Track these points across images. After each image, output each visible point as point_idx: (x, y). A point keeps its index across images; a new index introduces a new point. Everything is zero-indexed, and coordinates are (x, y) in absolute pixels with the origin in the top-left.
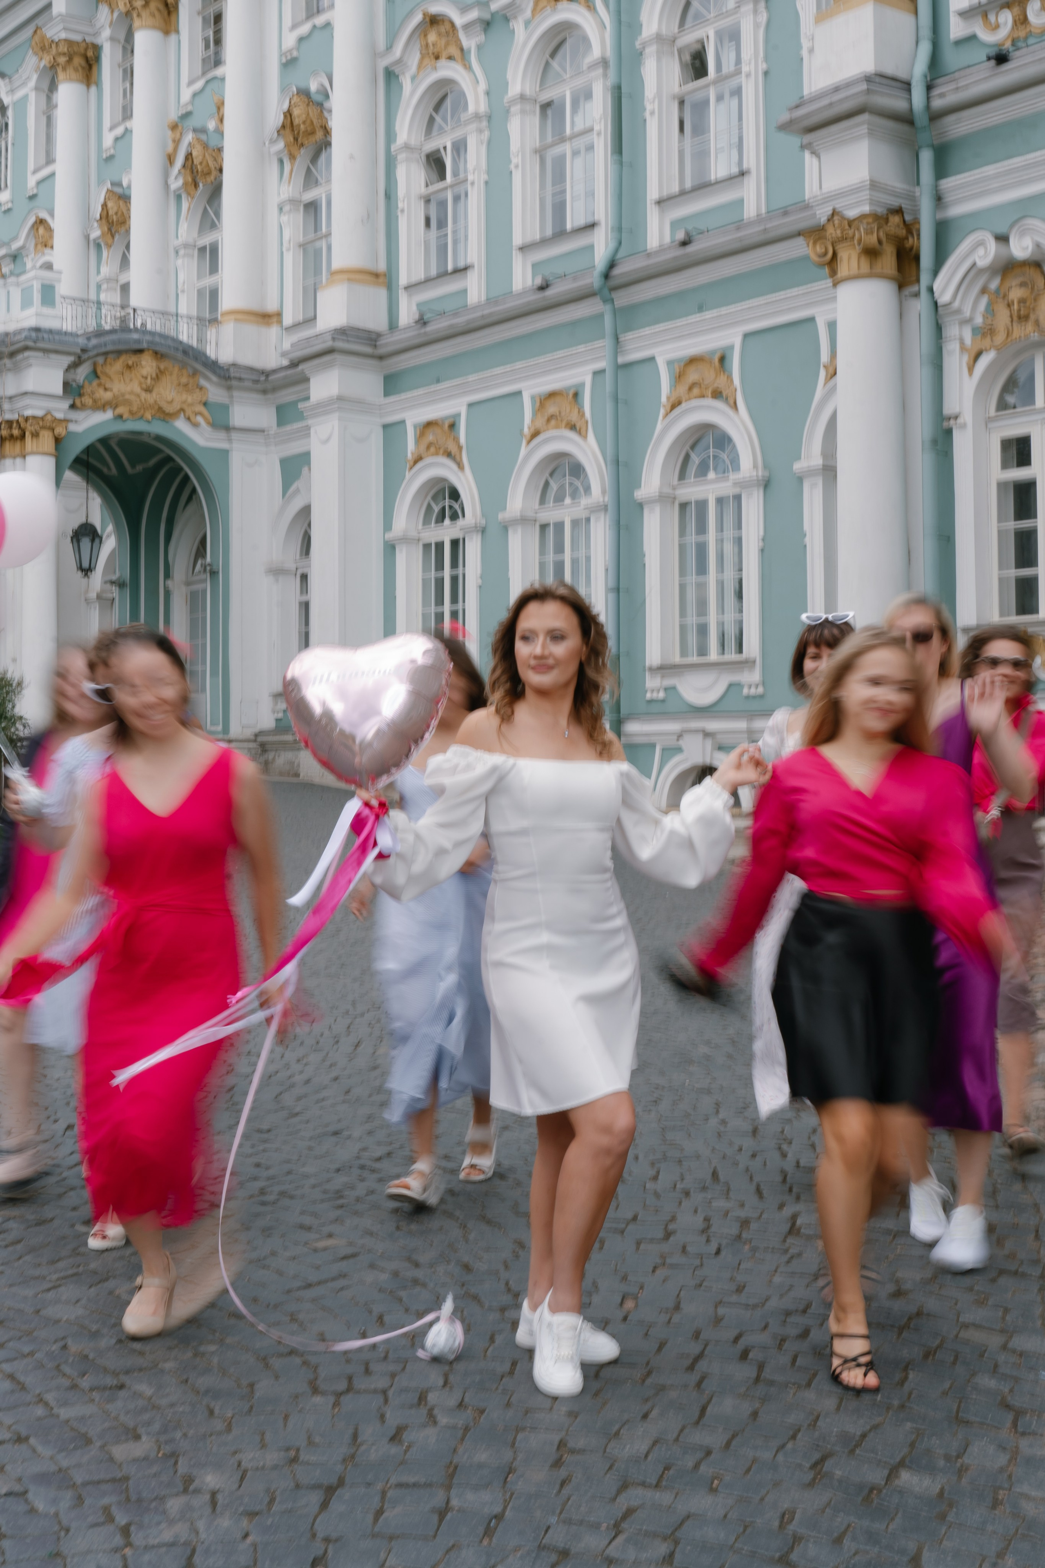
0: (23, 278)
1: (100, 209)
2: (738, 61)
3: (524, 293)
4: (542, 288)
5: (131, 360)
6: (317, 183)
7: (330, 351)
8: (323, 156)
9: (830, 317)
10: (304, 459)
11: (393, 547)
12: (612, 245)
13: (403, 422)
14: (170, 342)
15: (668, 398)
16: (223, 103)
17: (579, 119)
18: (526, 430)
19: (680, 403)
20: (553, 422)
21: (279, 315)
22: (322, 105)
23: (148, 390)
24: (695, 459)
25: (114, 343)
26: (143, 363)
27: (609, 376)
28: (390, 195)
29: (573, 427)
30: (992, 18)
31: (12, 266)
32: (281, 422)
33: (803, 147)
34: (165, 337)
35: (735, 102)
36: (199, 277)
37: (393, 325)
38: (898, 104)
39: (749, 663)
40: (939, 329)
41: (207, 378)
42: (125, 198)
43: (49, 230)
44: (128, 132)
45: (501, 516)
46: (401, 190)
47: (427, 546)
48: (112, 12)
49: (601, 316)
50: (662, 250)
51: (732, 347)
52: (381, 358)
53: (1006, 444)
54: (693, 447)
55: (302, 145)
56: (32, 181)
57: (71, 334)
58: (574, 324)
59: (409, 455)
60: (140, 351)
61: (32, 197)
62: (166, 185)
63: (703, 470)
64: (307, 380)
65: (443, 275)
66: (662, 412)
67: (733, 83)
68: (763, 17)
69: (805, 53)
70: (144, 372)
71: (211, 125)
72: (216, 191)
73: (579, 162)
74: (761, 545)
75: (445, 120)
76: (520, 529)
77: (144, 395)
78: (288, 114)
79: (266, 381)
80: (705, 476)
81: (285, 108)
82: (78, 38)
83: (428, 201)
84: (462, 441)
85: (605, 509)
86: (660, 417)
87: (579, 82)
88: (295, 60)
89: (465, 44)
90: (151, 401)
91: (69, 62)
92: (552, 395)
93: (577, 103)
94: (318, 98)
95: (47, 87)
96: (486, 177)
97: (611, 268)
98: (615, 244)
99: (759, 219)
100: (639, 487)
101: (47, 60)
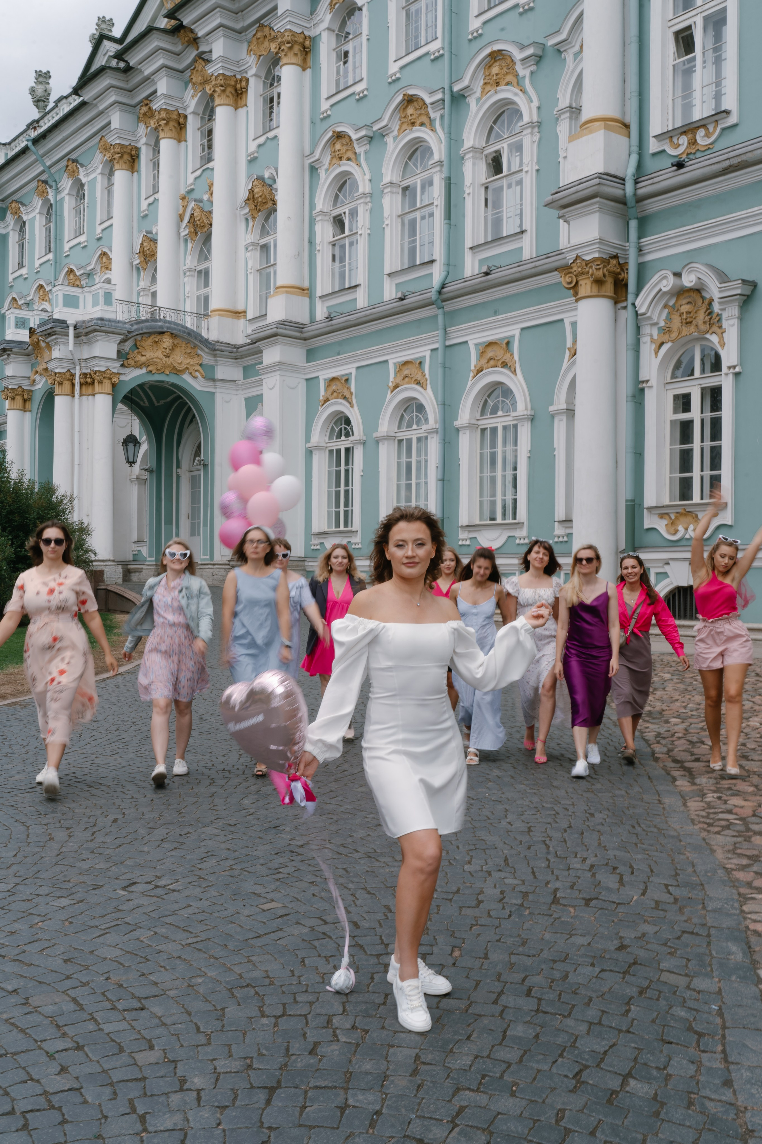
0: (93, 288)
1: (139, 247)
2: (521, 164)
3: (391, 301)
4: (401, 299)
5: (157, 338)
6: (268, 233)
7: (275, 335)
8: (272, 217)
9: (573, 319)
10: (259, 398)
11: (311, 452)
12: (444, 274)
13: (318, 377)
14: (180, 328)
15: (475, 367)
16: (212, 184)
17: (425, 196)
18: (391, 384)
19: (482, 370)
20: (407, 379)
21: (245, 312)
22: (271, 186)
23: (167, 356)
24: (491, 403)
25: (147, 328)
26: (165, 340)
27: (440, 352)
28: (311, 242)
29: (418, 383)
30: (675, 140)
31: (87, 281)
32: (245, 376)
33: (559, 217)
34: (178, 325)
35: (519, 187)
36: (198, 289)
37: (312, 321)
38: (616, 191)
39: (520, 525)
40: (638, 328)
41: (202, 350)
42: (154, 241)
43: (109, 259)
44: (156, 200)
45: (375, 435)
46: (318, 239)
47: (331, 451)
48: (147, 127)
50: (473, 277)
51: (514, 336)
52: (305, 339)
53: (676, 397)
54: (489, 396)
55: (260, 210)
56: (99, 229)
57: (122, 322)
58: (419, 321)
59: (321, 398)
60: (163, 333)
61: (99, 239)
62: (179, 233)
63: (494, 411)
64: (261, 352)
65: (343, 290)
66: (472, 374)
67: (517, 177)
68: (537, 138)
69: (561, 159)
70: (165, 345)
71: (206, 197)
72: (208, 238)
73: (425, 222)
74: (529, 455)
75: (345, 196)
76: (386, 443)
77: (165, 359)
78: (251, 191)
79: (237, 352)
80: (496, 413)
81: (250, 187)
82: (126, 143)
83: (334, 245)
84: (353, 389)
85: (437, 432)
86: (471, 378)
87: (425, 175)
88: (255, 158)
89: (358, 150)
90: (169, 363)
91: (121, 157)
92: (406, 363)
93: (423, 188)
94: (269, 182)
95: (107, 172)
96: (369, 232)
97: (443, 288)
98: (445, 273)
99: (532, 260)
100: (457, 420)
101: (108, 155)
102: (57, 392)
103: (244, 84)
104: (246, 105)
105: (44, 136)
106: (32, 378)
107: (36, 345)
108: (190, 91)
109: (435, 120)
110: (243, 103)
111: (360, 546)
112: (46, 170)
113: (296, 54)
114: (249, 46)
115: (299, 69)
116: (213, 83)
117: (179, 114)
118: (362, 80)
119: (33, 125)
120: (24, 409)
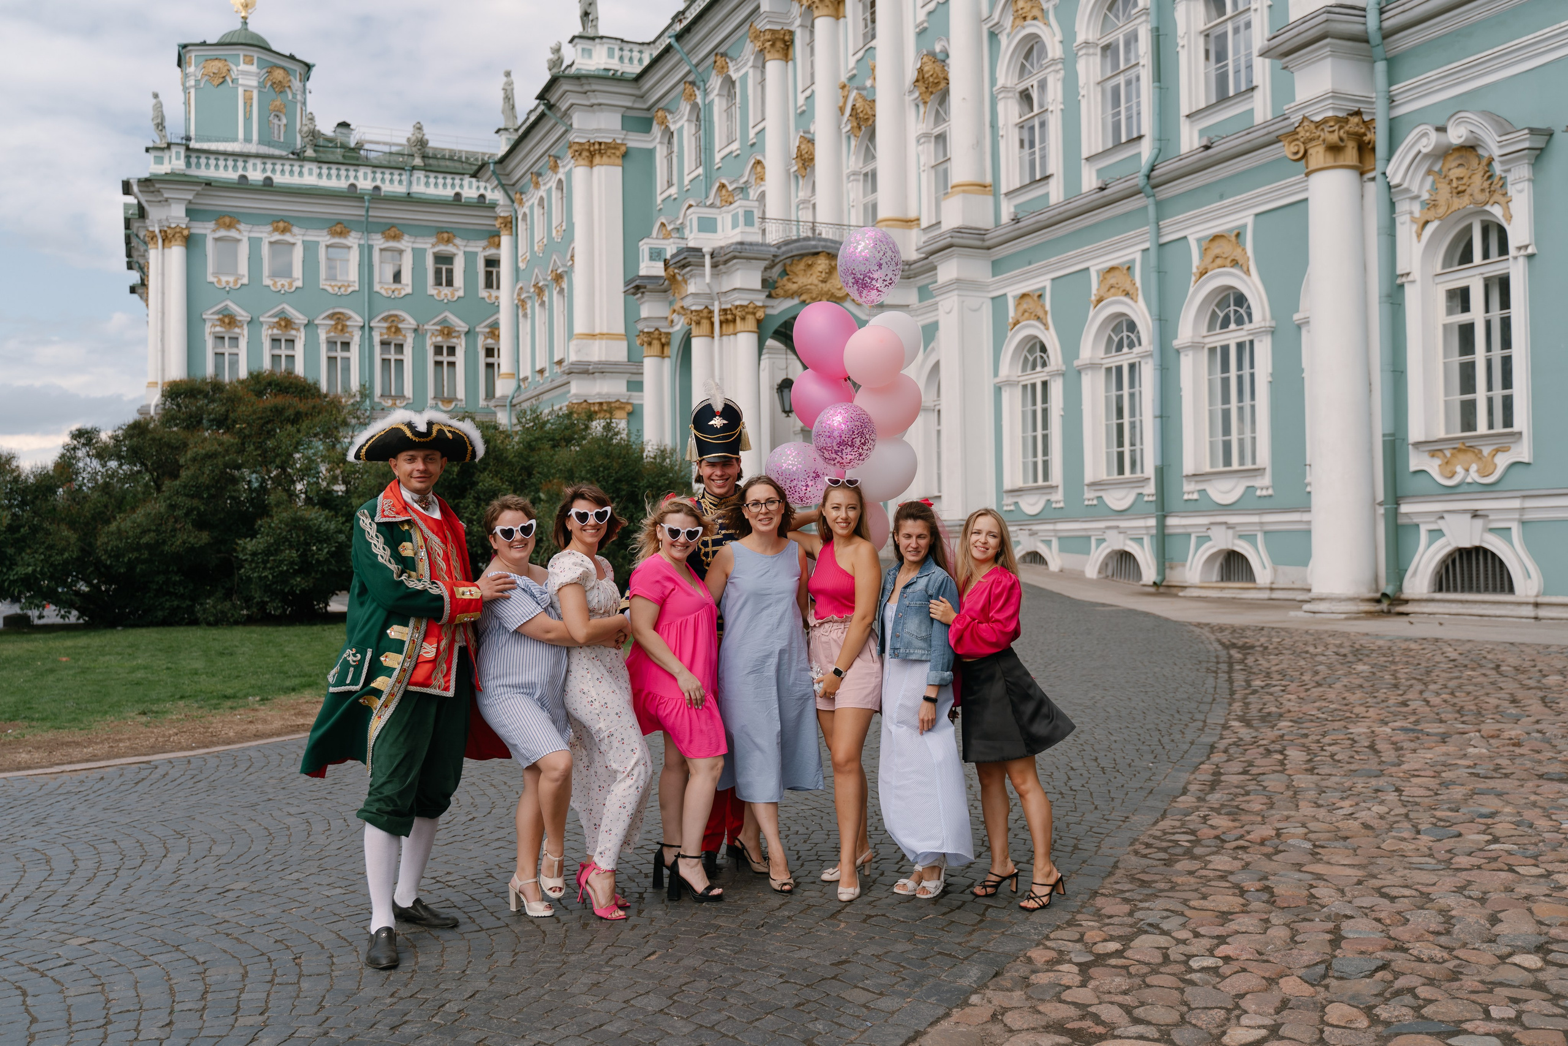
0: (732, 207)
1: (795, 150)
3: (1090, 193)
4: (1102, 189)
5: (811, 260)
6: (944, 121)
7: (950, 246)
8: (946, 100)
10: (936, 326)
11: (1000, 389)
12: (1154, 152)
13: (1005, 295)
15: (1198, 268)
16: (875, 67)
17: (1130, 55)
18: (1093, 298)
19: (1206, 272)
20: (1113, 290)
21: (918, 219)
22: (943, 61)
23: (824, 281)
24: (1220, 315)
25: (798, 249)
26: (819, 262)
27: (1153, 253)
28: (994, 126)
29: (1127, 294)
32: (921, 299)
35: (1246, 34)
36: (865, 195)
37: (997, 225)
39: (1259, 471)
42: (811, 141)
43: (763, 168)
44: (813, 92)
45: (1076, 363)
46: (1001, 122)
47: (1025, 387)
48: (800, 7)
49: (1146, 207)
50: (1189, 154)
51: (1245, 226)
52: (989, 248)
53: (1450, 293)
54: (1217, 305)
55: (932, 93)
56: (752, 134)
57: (769, 245)
58: (1127, 215)
59: (1010, 320)
60: (817, 254)
61: (751, 146)
62: (839, 129)
63: (1226, 323)
64: (935, 268)
65: (1034, 182)
66: (1193, 279)
67: (1244, 18)
70: (820, 268)
71: (868, 83)
72: (872, 133)
73: (1130, 88)
74: (1270, 379)
75: (1032, 65)
76: (1090, 373)
77: (821, 285)
78: (920, 70)
79: (909, 270)
80: (1227, 327)
81: (919, 66)
82: (778, 27)
83: (1022, 127)
84: (1048, 307)
85: (1151, 355)
86: (1192, 283)
87: (1129, 28)
88: (925, 30)
89: (1045, 6)
90: (825, 289)
91: (773, 45)
92: (1112, 269)
93: (1127, 44)
94: (941, 57)
95: (760, 64)
96: (1062, 107)
97: (1152, 170)
98: (1156, 151)
99: (1266, 124)
100: (1176, 338)
101: (759, 44)
102: (694, 334)
105: (688, 30)
106: (670, 319)
107: (673, 279)
111: (1062, 505)
112: (693, 69)
119: (678, 17)
120: (662, 355)
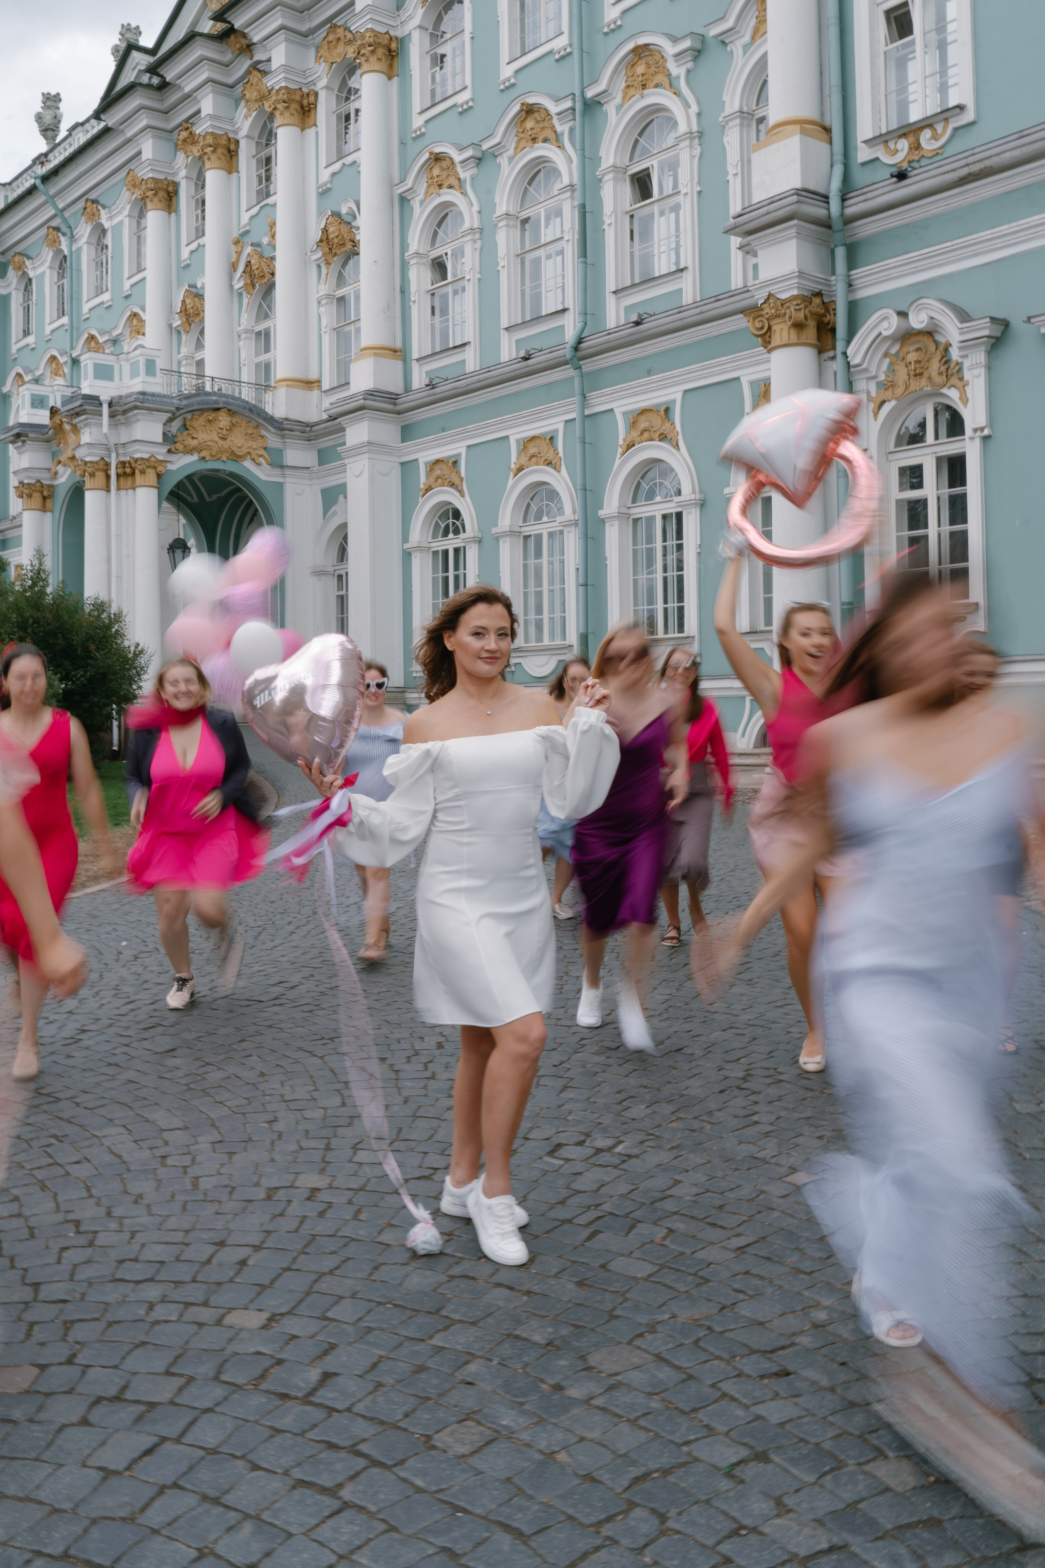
0: (128, 355)
1: (179, 305)
2: (677, 185)
3: (511, 363)
4: (525, 359)
5: (211, 416)
6: (349, 283)
7: (361, 408)
8: (352, 262)
10: (341, 488)
11: (409, 555)
12: (579, 326)
13: (416, 461)
14: (238, 402)
15: (624, 442)
16: (275, 223)
17: (550, 231)
18: (513, 466)
19: (633, 445)
20: (533, 460)
21: (319, 381)
22: (351, 223)
23: (224, 439)
24: (644, 487)
25: (199, 403)
26: (220, 418)
27: (577, 424)
28: (404, 291)
29: (549, 464)
31: (112, 349)
32: (322, 462)
33: (741, 247)
34: (237, 399)
35: (674, 215)
36: (257, 354)
37: (408, 389)
38: (820, 212)
41: (267, 429)
42: (200, 297)
43: (142, 321)
44: (201, 247)
45: (493, 531)
46: (413, 287)
47: (436, 554)
48: (188, 157)
49: (570, 379)
50: (618, 329)
51: (674, 401)
52: (399, 413)
53: (903, 470)
54: (642, 478)
55: (335, 254)
56: (127, 285)
57: (167, 397)
58: (548, 385)
59: (422, 485)
60: (218, 409)
61: (127, 297)
62: (231, 286)
63: (651, 494)
64: (343, 429)
65: (447, 349)
66: (619, 452)
67: (672, 201)
69: (730, 177)
70: (220, 425)
71: (266, 240)
72: (269, 291)
73: (551, 263)
75: (445, 234)
76: (508, 540)
77: (221, 442)
78: (325, 231)
79: (311, 431)
80: (652, 499)
81: (323, 226)
82: (162, 177)
83: (433, 295)
84: (463, 474)
85: (575, 524)
86: (618, 456)
87: (551, 203)
88: (328, 191)
89: (462, 176)
90: (226, 447)
91: (155, 195)
92: (533, 439)
93: (548, 219)
94: (348, 218)
95: (136, 214)
96: (478, 276)
97: (579, 342)
98: (581, 325)
99: (695, 305)
100: (602, 508)
101: (138, 194)
102: (87, 485)
103: (312, 99)
104: (315, 125)
105: (55, 172)
106: (53, 470)
107: (59, 429)
108: (242, 110)
109: (563, 134)
110: (312, 122)
112: (59, 213)
113: (379, 59)
114: (317, 52)
115: (383, 77)
116: (274, 98)
117: (229, 139)
118: (465, 88)
119: (40, 159)
120: (44, 509)
